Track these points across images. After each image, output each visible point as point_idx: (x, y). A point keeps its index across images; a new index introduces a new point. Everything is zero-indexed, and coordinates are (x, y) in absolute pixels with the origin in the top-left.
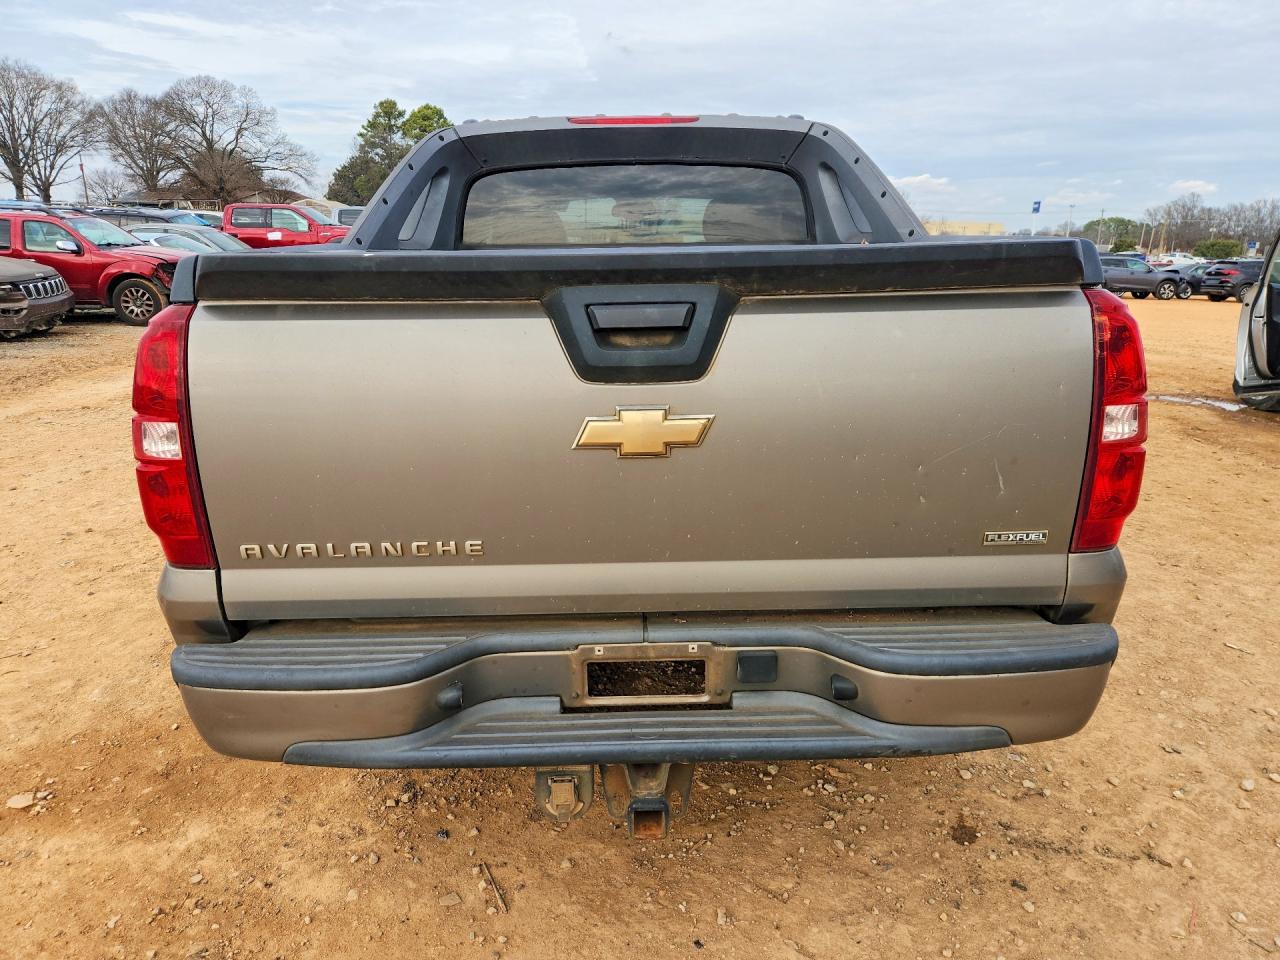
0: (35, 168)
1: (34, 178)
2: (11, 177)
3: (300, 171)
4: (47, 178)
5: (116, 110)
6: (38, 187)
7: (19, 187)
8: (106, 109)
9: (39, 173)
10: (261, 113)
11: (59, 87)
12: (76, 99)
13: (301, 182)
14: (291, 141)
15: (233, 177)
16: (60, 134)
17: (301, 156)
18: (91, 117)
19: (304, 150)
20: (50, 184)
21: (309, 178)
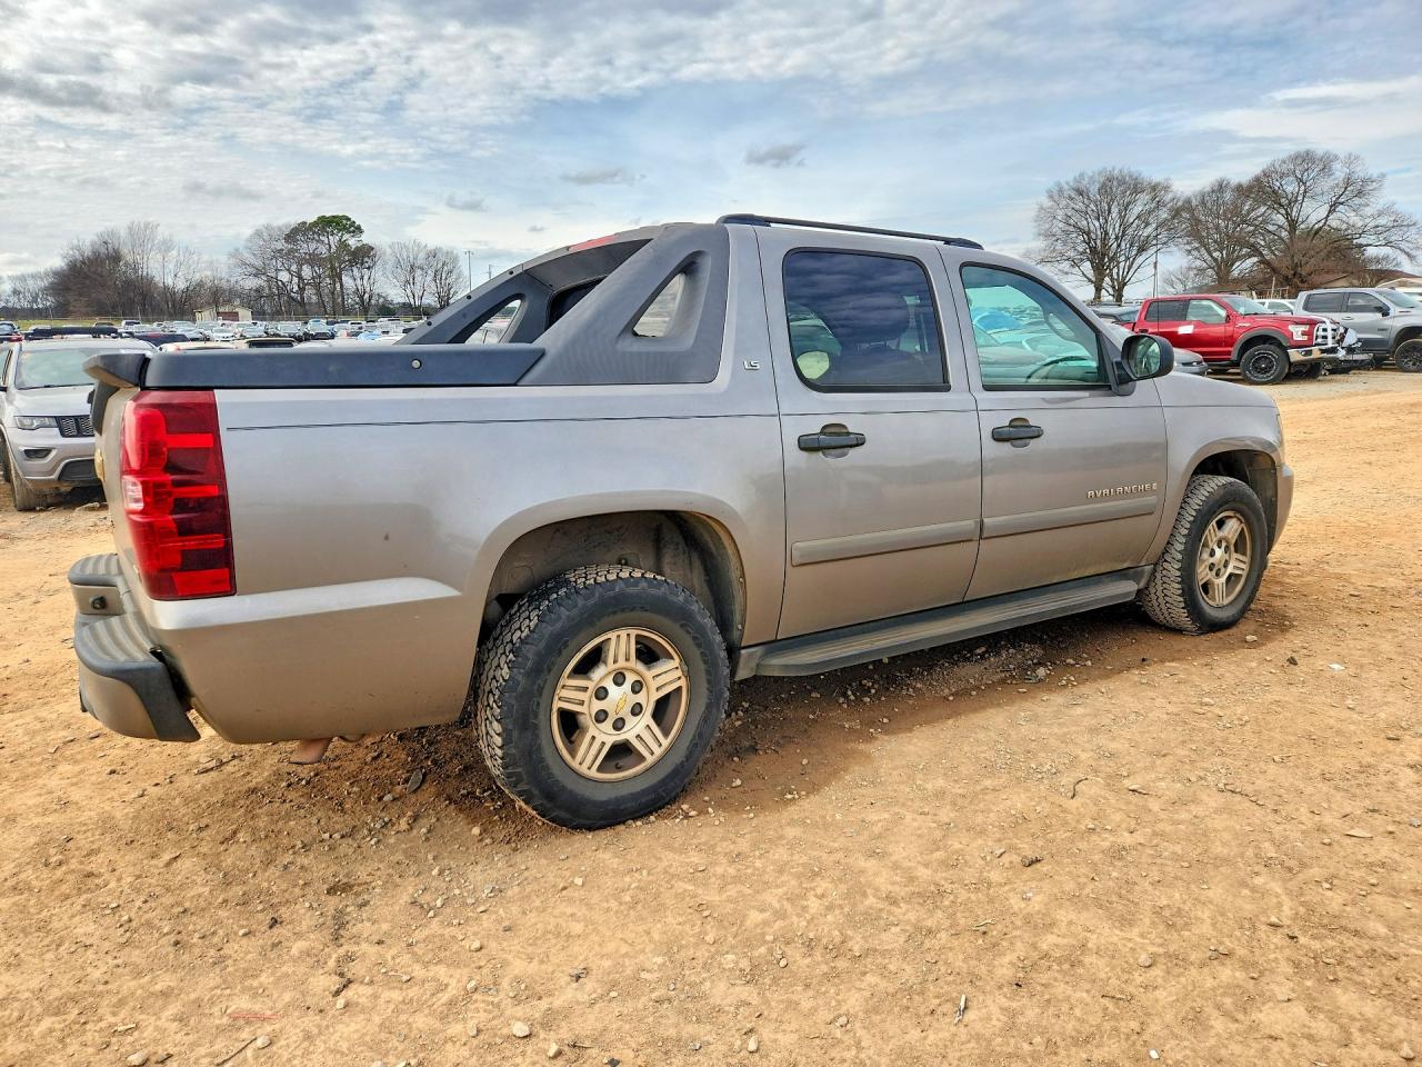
0: (1115, 270)
1: (1112, 280)
2: (1093, 279)
3: (1404, 245)
4: (1124, 278)
5: (1203, 203)
6: (1113, 287)
7: (1098, 289)
8: (1194, 203)
9: (1118, 274)
10: (1365, 181)
11: (1154, 188)
12: (1168, 197)
13: (1402, 258)
14: (1399, 211)
15: (1312, 260)
16: (1145, 234)
17: (1408, 226)
18: (1176, 213)
19: (1414, 219)
20: (1125, 284)
21: (1413, 253)
